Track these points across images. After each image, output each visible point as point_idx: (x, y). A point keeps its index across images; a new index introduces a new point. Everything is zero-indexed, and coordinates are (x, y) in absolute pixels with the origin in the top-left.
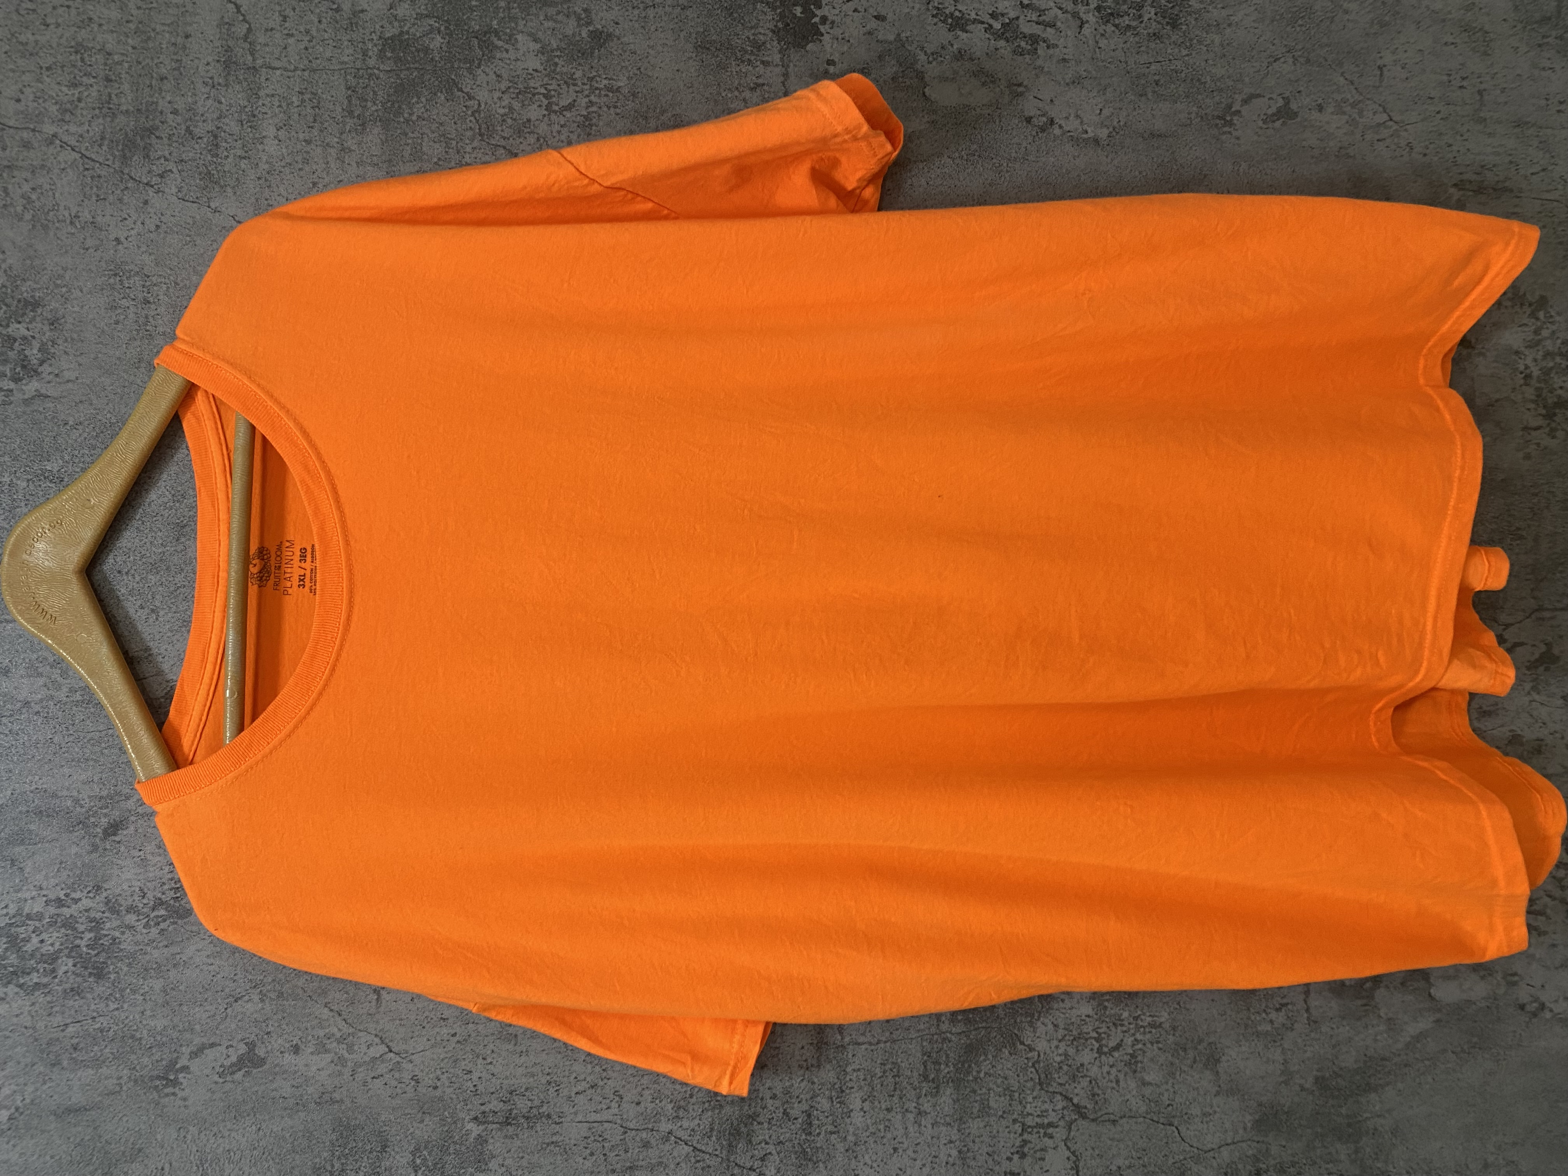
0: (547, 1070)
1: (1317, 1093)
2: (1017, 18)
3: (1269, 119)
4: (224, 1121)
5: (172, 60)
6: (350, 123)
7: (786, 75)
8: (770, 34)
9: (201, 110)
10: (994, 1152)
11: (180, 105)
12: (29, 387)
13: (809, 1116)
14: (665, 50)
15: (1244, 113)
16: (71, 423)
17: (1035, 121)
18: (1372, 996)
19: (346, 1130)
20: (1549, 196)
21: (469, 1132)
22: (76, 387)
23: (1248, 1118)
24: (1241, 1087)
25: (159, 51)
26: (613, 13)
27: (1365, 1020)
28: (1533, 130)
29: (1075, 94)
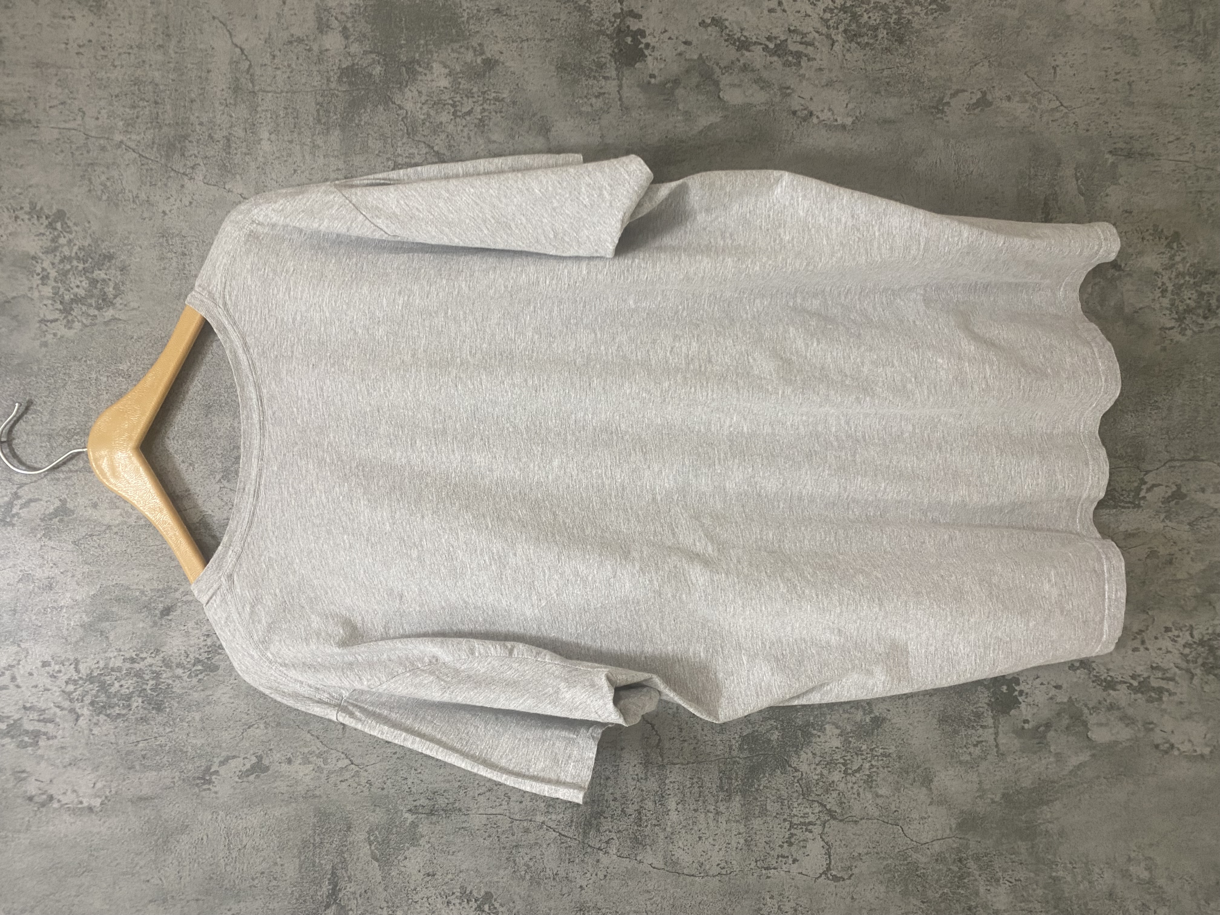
0: (459, 778)
1: (1003, 805)
2: (786, 40)
3: (971, 108)
4: (242, 808)
5: (199, 88)
6: (319, 128)
7: (620, 86)
8: (609, 57)
9: (218, 122)
10: (770, 841)
11: (205, 120)
12: (107, 313)
13: (640, 813)
14: (536, 70)
15: (952, 104)
16: (135, 337)
17: (799, 113)
18: (1045, 737)
19: (323, 816)
20: (1182, 158)
21: (406, 819)
22: (138, 313)
23: (953, 823)
24: (948, 799)
25: (190, 82)
26: (499, 45)
27: (1040, 754)
28: (1169, 110)
29: (828, 93)
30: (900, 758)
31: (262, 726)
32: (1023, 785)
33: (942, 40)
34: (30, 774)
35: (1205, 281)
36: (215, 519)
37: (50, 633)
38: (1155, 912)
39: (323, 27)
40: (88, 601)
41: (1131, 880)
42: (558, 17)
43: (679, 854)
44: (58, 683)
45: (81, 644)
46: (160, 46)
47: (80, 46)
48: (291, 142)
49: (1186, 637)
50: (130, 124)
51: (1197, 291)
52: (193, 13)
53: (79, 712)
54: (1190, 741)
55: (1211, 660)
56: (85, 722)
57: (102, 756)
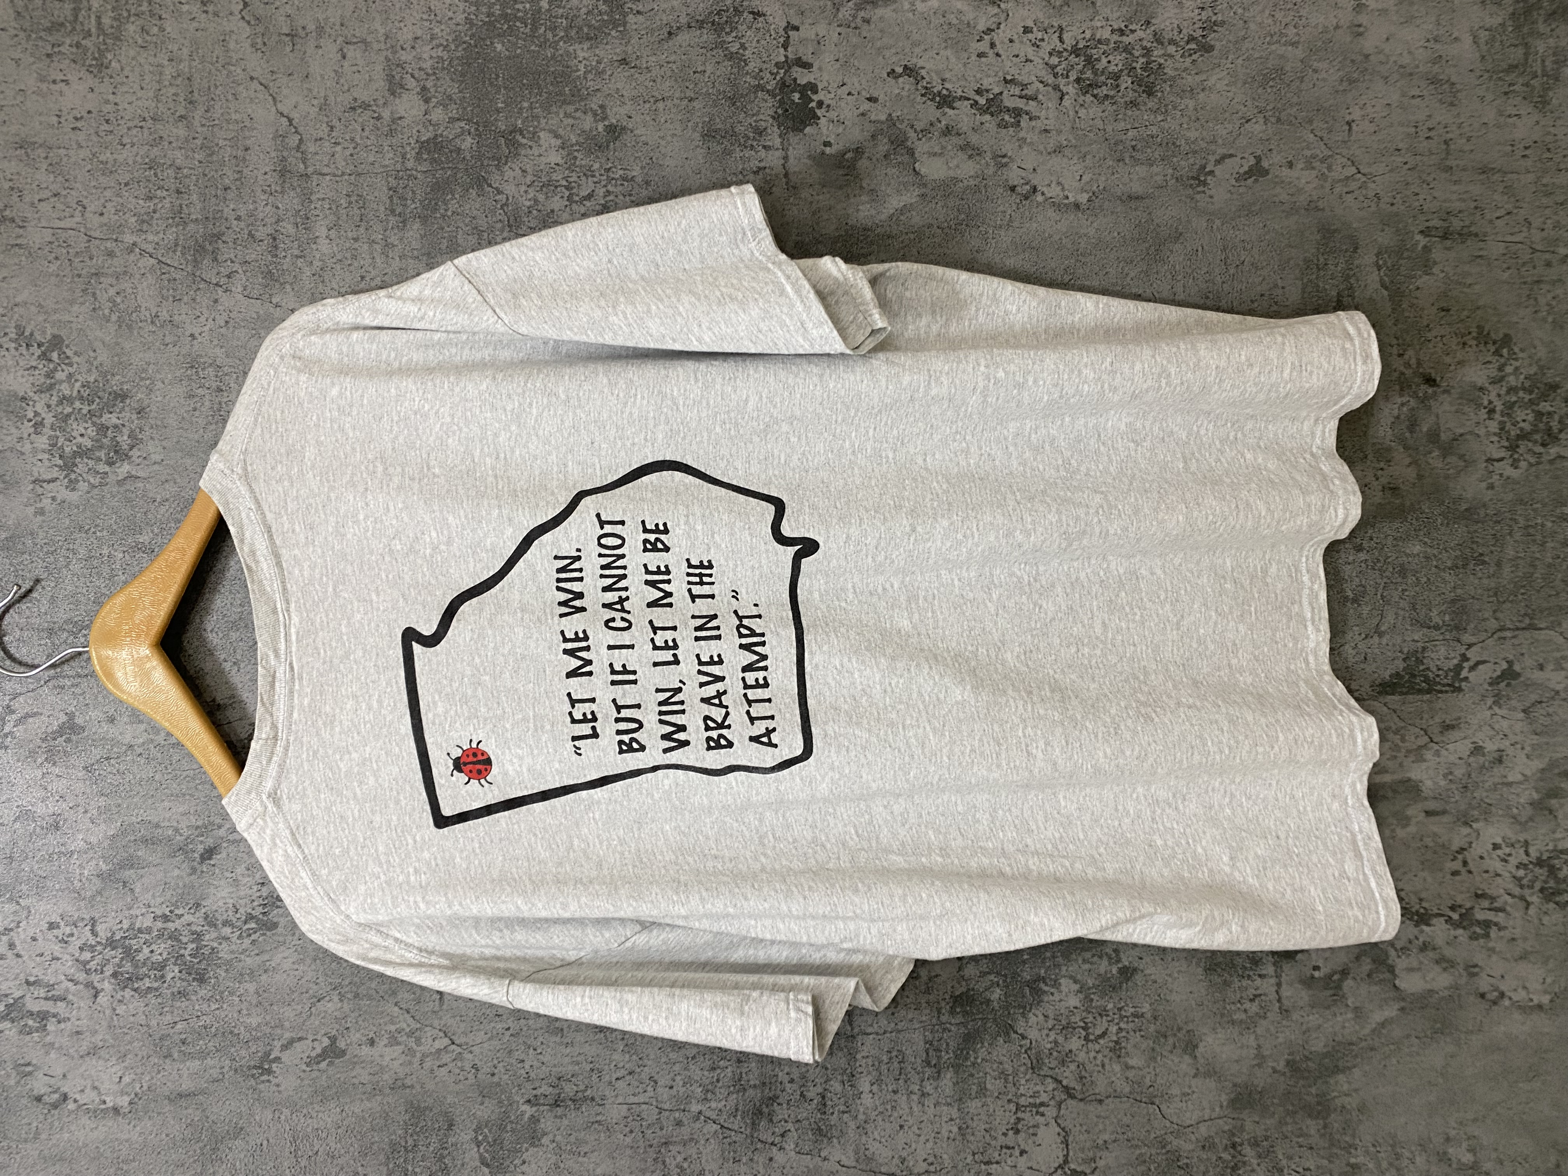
0: (591, 1059)
1: (1288, 1074)
2: (1001, 93)
3: (1242, 178)
4: (312, 1103)
5: (234, 171)
6: (393, 220)
7: (786, 158)
8: (771, 120)
9: (261, 215)
10: (991, 1128)
11: (242, 213)
12: (121, 470)
13: (823, 1097)
14: (675, 139)
15: (1217, 173)
16: (158, 500)
17: (1019, 189)
18: (1339, 987)
19: (417, 1111)
20: (1513, 239)
21: (523, 1114)
22: (162, 468)
23: (1224, 1098)
24: (1217, 1069)
25: (223, 164)
26: (626, 107)
27: (1334, 1009)
28: (1497, 177)
29: (1056, 161)
30: (1155, 1018)
31: (336, 998)
32: (1313, 1049)
33: (1203, 90)
34: (37, 1068)
35: (1544, 397)
37: (57, 887)
39: (395, 87)
40: (106, 844)
41: (1450, 1165)
42: (703, 68)
43: (874, 1147)
44: (70, 949)
45: (99, 898)
46: (181, 116)
47: (76, 119)
48: (356, 240)
49: (1519, 856)
50: (144, 222)
51: (1533, 411)
52: (225, 72)
53: (98, 986)
54: (1525, 988)
55: (1552, 883)
56: (106, 999)
57: (130, 1043)
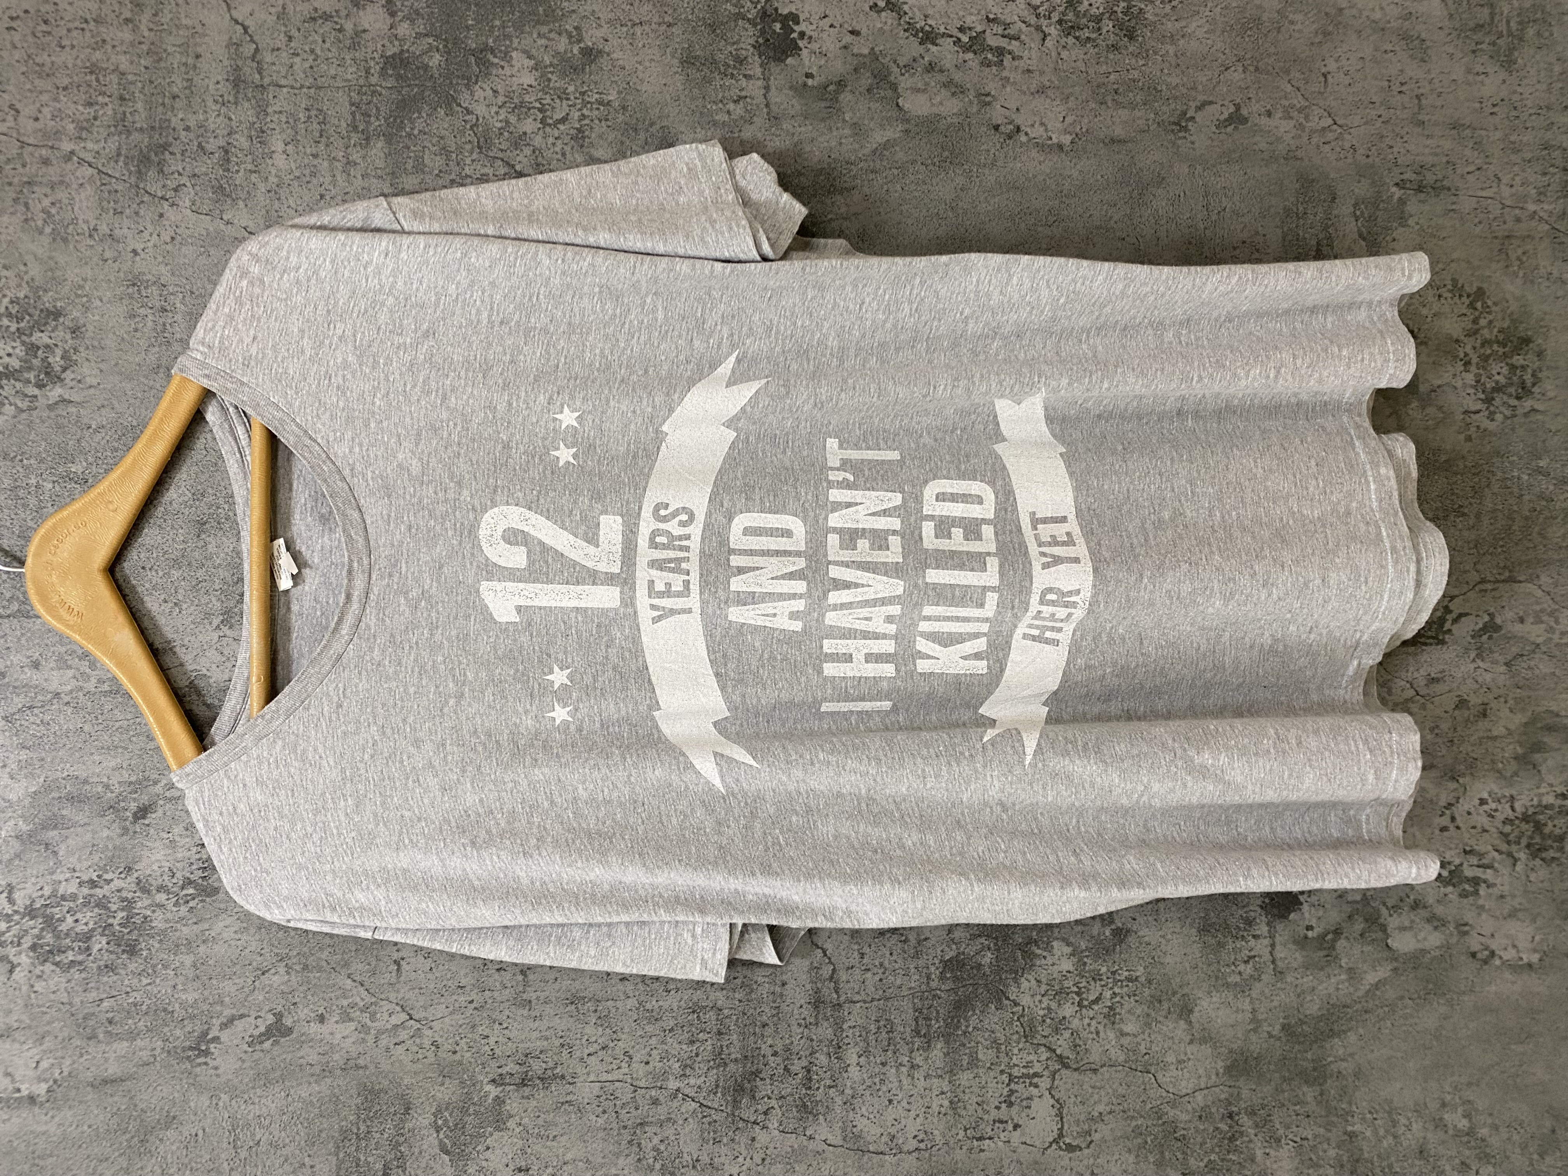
0: (561, 1033)
1: (1284, 1039)
2: (984, 32)
3: (1222, 125)
4: (253, 1088)
5: (183, 79)
6: (355, 138)
7: (767, 88)
8: (752, 49)
9: (212, 126)
10: (983, 1102)
11: (192, 123)
12: (52, 393)
13: (809, 1071)
14: (653, 64)
15: (1197, 119)
16: (94, 426)
17: (1002, 129)
18: (1332, 948)
19: (370, 1094)
20: (1484, 194)
21: (487, 1094)
22: (98, 392)
23: (1220, 1064)
24: (1213, 1035)
25: (171, 71)
26: (603, 30)
27: (1329, 970)
28: (1468, 132)
29: (1039, 103)
30: (1150, 982)
31: (282, 970)
32: (1308, 1012)
33: (1183, 36)
35: (1517, 350)
36: (211, 681)
38: (1477, 1172)
40: (27, 802)
41: (1446, 1132)
43: (862, 1124)
45: (17, 862)
46: (127, 21)
47: (11, 17)
49: (1505, 811)
51: (1507, 364)
53: (15, 960)
54: (1514, 946)
55: (1537, 839)
56: (22, 974)
57: (49, 1023)
